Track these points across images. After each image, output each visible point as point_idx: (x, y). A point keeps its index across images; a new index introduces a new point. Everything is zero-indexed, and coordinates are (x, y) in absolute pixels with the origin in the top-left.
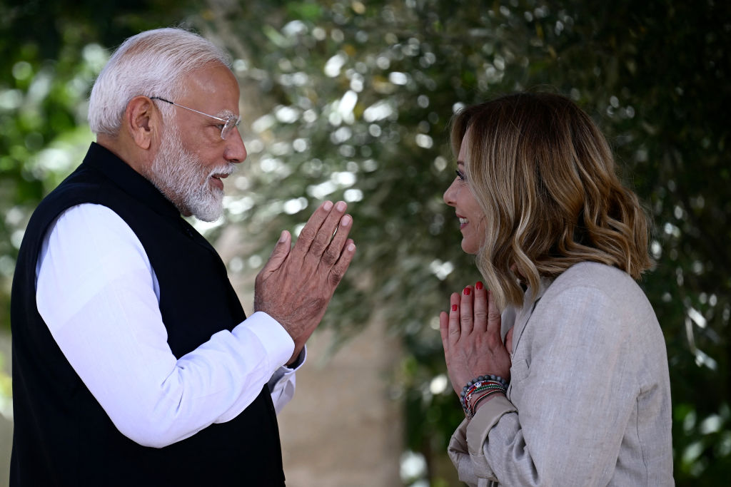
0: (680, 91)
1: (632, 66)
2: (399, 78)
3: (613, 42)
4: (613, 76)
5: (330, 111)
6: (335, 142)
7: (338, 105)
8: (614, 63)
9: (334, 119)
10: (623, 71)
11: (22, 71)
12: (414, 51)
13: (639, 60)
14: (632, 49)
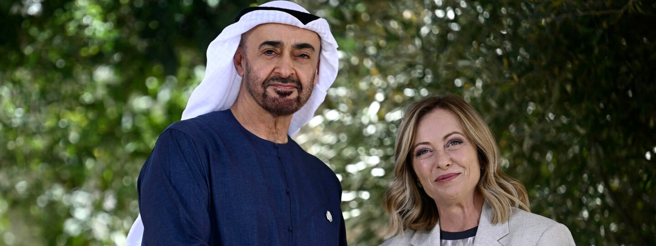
0: (602, 105)
1: (569, 88)
2: (409, 92)
3: (556, 70)
4: (556, 94)
5: (362, 114)
6: (367, 135)
7: (367, 111)
8: (557, 85)
9: (365, 120)
10: (563, 91)
11: (152, 83)
12: (419, 73)
13: (574, 83)
14: (570, 76)
